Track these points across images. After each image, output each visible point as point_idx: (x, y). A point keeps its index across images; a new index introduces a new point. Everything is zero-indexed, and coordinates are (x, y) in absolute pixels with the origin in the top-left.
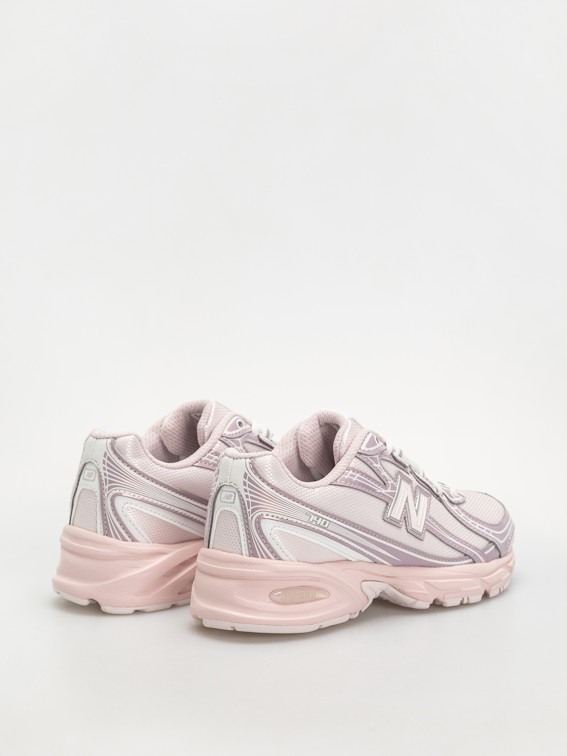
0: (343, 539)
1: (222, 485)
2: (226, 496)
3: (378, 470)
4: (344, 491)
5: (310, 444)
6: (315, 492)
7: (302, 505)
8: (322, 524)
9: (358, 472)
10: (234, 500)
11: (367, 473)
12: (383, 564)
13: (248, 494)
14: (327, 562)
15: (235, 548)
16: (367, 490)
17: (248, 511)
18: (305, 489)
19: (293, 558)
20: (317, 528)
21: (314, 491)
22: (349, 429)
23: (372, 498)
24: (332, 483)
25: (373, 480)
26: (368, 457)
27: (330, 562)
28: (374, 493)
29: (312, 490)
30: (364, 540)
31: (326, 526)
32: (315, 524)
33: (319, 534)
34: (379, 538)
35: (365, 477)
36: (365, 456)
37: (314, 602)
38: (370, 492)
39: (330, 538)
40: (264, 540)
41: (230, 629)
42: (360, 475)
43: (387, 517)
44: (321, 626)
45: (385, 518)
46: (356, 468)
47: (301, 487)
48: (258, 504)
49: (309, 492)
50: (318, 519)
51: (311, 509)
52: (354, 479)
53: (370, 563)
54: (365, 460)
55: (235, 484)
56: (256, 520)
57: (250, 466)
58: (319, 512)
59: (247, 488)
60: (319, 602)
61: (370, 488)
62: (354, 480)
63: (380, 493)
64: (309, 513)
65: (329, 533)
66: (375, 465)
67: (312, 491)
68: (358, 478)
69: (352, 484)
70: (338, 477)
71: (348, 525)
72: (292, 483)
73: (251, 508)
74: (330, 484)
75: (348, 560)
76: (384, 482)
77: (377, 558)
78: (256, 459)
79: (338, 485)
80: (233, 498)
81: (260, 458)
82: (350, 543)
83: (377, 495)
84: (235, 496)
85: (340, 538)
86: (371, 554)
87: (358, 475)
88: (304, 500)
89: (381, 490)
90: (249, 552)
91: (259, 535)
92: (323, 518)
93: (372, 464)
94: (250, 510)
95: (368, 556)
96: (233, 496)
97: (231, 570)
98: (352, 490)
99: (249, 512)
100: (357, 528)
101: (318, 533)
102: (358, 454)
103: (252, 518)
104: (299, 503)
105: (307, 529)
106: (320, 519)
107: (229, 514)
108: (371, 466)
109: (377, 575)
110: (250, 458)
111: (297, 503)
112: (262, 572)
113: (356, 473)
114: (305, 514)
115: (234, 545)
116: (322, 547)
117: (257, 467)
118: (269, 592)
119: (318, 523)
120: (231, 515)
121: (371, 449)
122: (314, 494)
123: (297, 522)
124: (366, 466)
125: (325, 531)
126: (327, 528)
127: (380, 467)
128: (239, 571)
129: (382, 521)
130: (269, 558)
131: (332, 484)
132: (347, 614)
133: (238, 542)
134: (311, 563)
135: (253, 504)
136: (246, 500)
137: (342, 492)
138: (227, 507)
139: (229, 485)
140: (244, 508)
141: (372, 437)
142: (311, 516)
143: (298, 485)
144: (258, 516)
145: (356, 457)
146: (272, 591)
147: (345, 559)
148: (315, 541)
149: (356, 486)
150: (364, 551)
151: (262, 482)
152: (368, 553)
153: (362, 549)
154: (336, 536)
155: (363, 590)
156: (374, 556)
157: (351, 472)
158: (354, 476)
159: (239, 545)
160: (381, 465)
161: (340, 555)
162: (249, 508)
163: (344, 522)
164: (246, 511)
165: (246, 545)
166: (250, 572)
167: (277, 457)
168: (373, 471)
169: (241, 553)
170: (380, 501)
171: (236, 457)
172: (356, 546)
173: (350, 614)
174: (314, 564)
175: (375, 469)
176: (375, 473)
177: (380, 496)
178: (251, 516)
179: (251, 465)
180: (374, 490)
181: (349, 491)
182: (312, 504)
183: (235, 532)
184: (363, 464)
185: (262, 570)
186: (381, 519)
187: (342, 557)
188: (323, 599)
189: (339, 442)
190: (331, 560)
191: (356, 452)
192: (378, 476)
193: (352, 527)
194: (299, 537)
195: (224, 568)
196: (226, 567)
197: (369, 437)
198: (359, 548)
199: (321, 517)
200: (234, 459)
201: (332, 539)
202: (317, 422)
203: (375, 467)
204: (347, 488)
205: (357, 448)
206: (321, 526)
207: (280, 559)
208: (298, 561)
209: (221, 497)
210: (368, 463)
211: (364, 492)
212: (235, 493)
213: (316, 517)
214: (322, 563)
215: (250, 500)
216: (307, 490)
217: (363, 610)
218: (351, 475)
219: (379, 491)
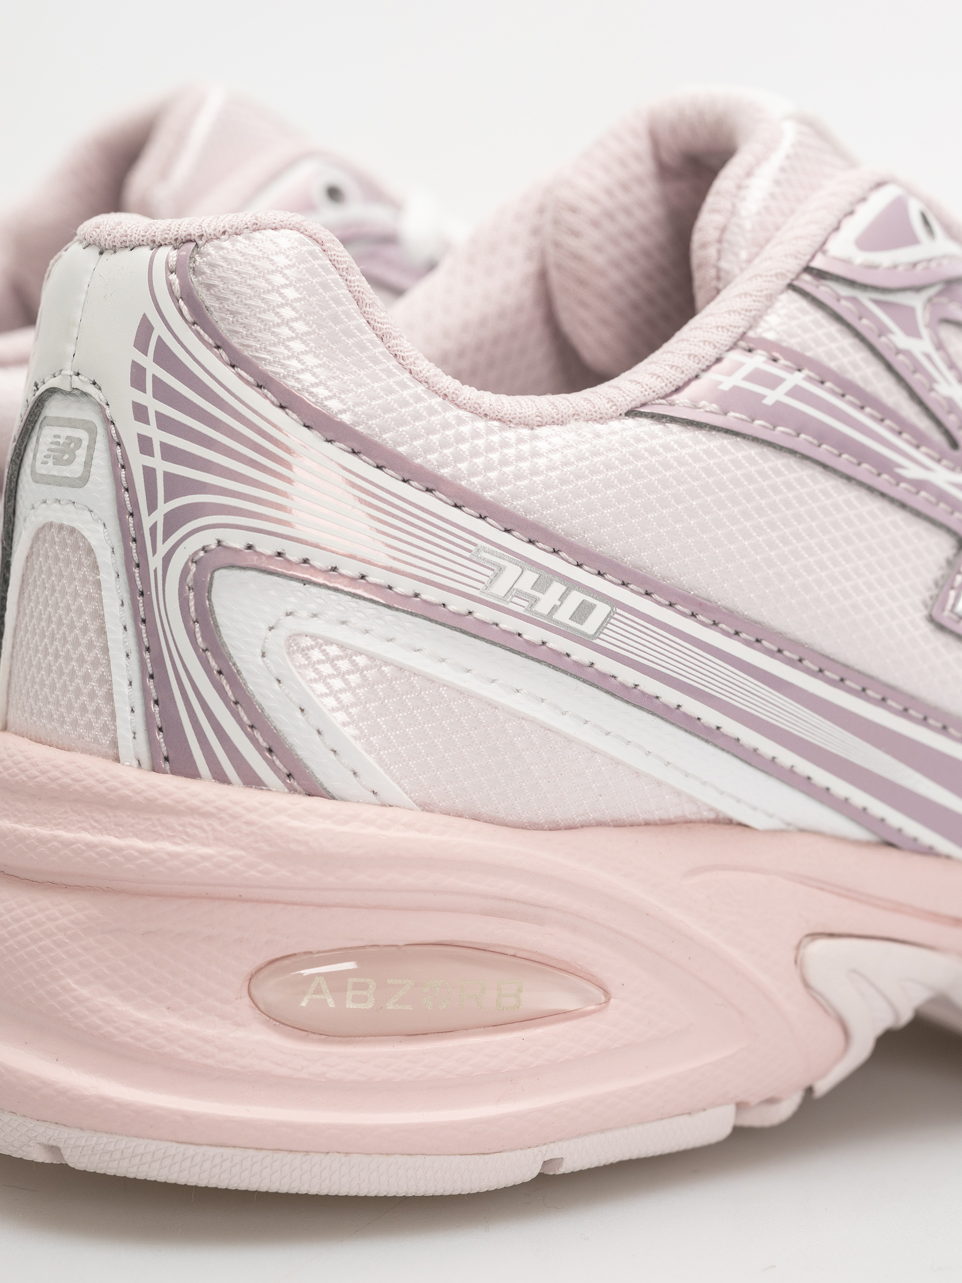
0: (693, 707)
1: (42, 389)
2: (53, 447)
3: (918, 368)
4: (710, 453)
5: (598, 249)
6: (542, 446)
7: (456, 506)
8: (564, 616)
9: (799, 362)
10: (88, 464)
11: (855, 376)
12: (929, 852)
13: (151, 430)
14: (600, 824)
15: (89, 726)
16: (845, 462)
17: (147, 522)
18: (481, 424)
19: (391, 789)
20: (533, 634)
21: (535, 438)
22: (777, 159)
23: (875, 505)
24: (643, 405)
25: (885, 413)
26: (865, 298)
27: (619, 824)
28: (883, 482)
29: (525, 432)
30: (815, 719)
31: (590, 626)
32: (520, 610)
33: (549, 665)
34: (905, 712)
35: (834, 393)
36: (844, 291)
37: (513, 1030)
38: (864, 472)
39: (613, 695)
40: (224, 682)
41: (39, 1156)
42: (809, 379)
43: (952, 610)
44: (558, 1161)
45: (945, 617)
46: (793, 343)
47: (461, 413)
48: (202, 488)
49: (505, 444)
50: (541, 585)
51: (507, 531)
52: (771, 397)
53: (857, 843)
54: (844, 308)
55: (94, 383)
56: (185, 571)
57: (170, 285)
58: (555, 551)
59: (147, 399)
60: (539, 1031)
61: (862, 455)
62: (769, 401)
63: (919, 485)
64: (492, 553)
65: (605, 664)
66: (900, 339)
67: (520, 441)
68: (796, 392)
69: (758, 422)
70: (679, 379)
71: (725, 633)
72: (404, 386)
73: (164, 508)
74: (632, 413)
75: (730, 822)
76: (947, 434)
77: (896, 819)
78: (209, 248)
79: (673, 420)
80: (81, 454)
81: (227, 244)
82: (732, 728)
83: (901, 491)
84: (91, 448)
85: (671, 696)
86: (859, 798)
87: (797, 379)
88: (474, 483)
89: (927, 468)
90: (152, 742)
91: (201, 654)
92: (572, 585)
93: (883, 331)
94: (158, 516)
95: (843, 806)
96: (85, 443)
97: (55, 838)
98: (753, 451)
99: (153, 529)
100: (780, 651)
101: (539, 661)
102: (807, 277)
103: (167, 560)
104: (437, 493)
105: (475, 636)
106: (557, 588)
107: (66, 545)
108: (880, 343)
109: (898, 908)
110: (179, 243)
111: (427, 495)
112: (204, 858)
113: (786, 368)
114: (467, 554)
115: (84, 709)
116: (570, 740)
117: (209, 287)
118: (247, 968)
119: (543, 607)
120: (75, 548)
121: (885, 258)
122: (535, 454)
123: (416, 595)
124: (847, 341)
125: (581, 654)
126: (596, 636)
127: (928, 356)
128: (90, 846)
129: (926, 628)
130: (251, 780)
131: (642, 410)
132: (714, 1105)
133: (101, 692)
134: (506, 825)
135: (176, 486)
136: (137, 460)
137: (695, 457)
138: (56, 505)
139: (68, 389)
140: (130, 508)
141: (898, 208)
142: (501, 569)
143: (440, 400)
144: (196, 553)
145: (791, 287)
146: (260, 961)
147: (712, 816)
148: (520, 704)
149: (780, 434)
150: (822, 777)
151: (229, 371)
152: (841, 788)
153: (805, 767)
154: (650, 686)
155: (814, 981)
156: (878, 808)
157: (758, 361)
158: (773, 382)
159: (106, 710)
160: (940, 346)
161: (679, 793)
162: (152, 506)
163: (700, 617)
164: (139, 526)
165: (139, 710)
166: (144, 853)
167: (327, 245)
168: (889, 368)
169: (111, 752)
170: (920, 528)
171: (109, 243)
172: (768, 748)
173: (740, 1106)
174: (526, 828)
175: (899, 362)
176: (900, 379)
177: (920, 500)
178: (163, 549)
179: (173, 277)
180: (883, 466)
181: (740, 455)
182: (518, 506)
183: (91, 641)
184: (834, 328)
185: (204, 845)
186: (919, 616)
187: (692, 800)
188: (566, 1020)
189: (719, 219)
190: (623, 814)
191: (795, 266)
192: (913, 395)
193: (747, 643)
194: (431, 680)
195: (24, 828)
196: (35, 825)
197: (879, 201)
198: (787, 758)
199: (564, 579)
200: (101, 253)
201: (628, 702)
202: (643, 146)
203: (898, 352)
204: (727, 442)
205: (805, 248)
206: (557, 622)
207: (314, 789)
208: (426, 807)
209: (35, 456)
210: (864, 325)
211: (825, 466)
212: (92, 432)
213: (531, 577)
214: (570, 828)
215: (162, 466)
216: (490, 431)
217: (822, 1087)
218: (756, 376)
219: (912, 472)
